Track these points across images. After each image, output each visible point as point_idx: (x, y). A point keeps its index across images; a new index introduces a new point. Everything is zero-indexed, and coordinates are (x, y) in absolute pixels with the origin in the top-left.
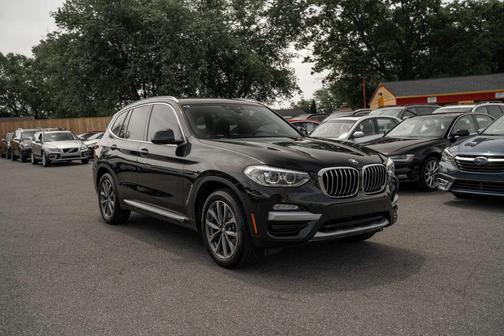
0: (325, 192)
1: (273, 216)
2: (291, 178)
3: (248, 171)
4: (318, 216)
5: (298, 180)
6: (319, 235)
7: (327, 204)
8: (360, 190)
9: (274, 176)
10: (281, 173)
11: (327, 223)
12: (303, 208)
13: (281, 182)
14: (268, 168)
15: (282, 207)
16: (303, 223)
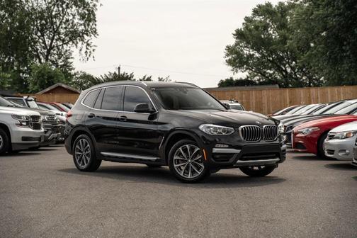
0: (242, 138)
1: (215, 150)
2: (224, 131)
3: (201, 127)
4: (239, 151)
5: (228, 132)
6: (239, 161)
7: (243, 145)
8: (262, 138)
9: (216, 129)
10: (219, 128)
11: (244, 155)
12: (231, 147)
13: (219, 133)
14: (212, 125)
15: (220, 145)
16: (231, 155)
